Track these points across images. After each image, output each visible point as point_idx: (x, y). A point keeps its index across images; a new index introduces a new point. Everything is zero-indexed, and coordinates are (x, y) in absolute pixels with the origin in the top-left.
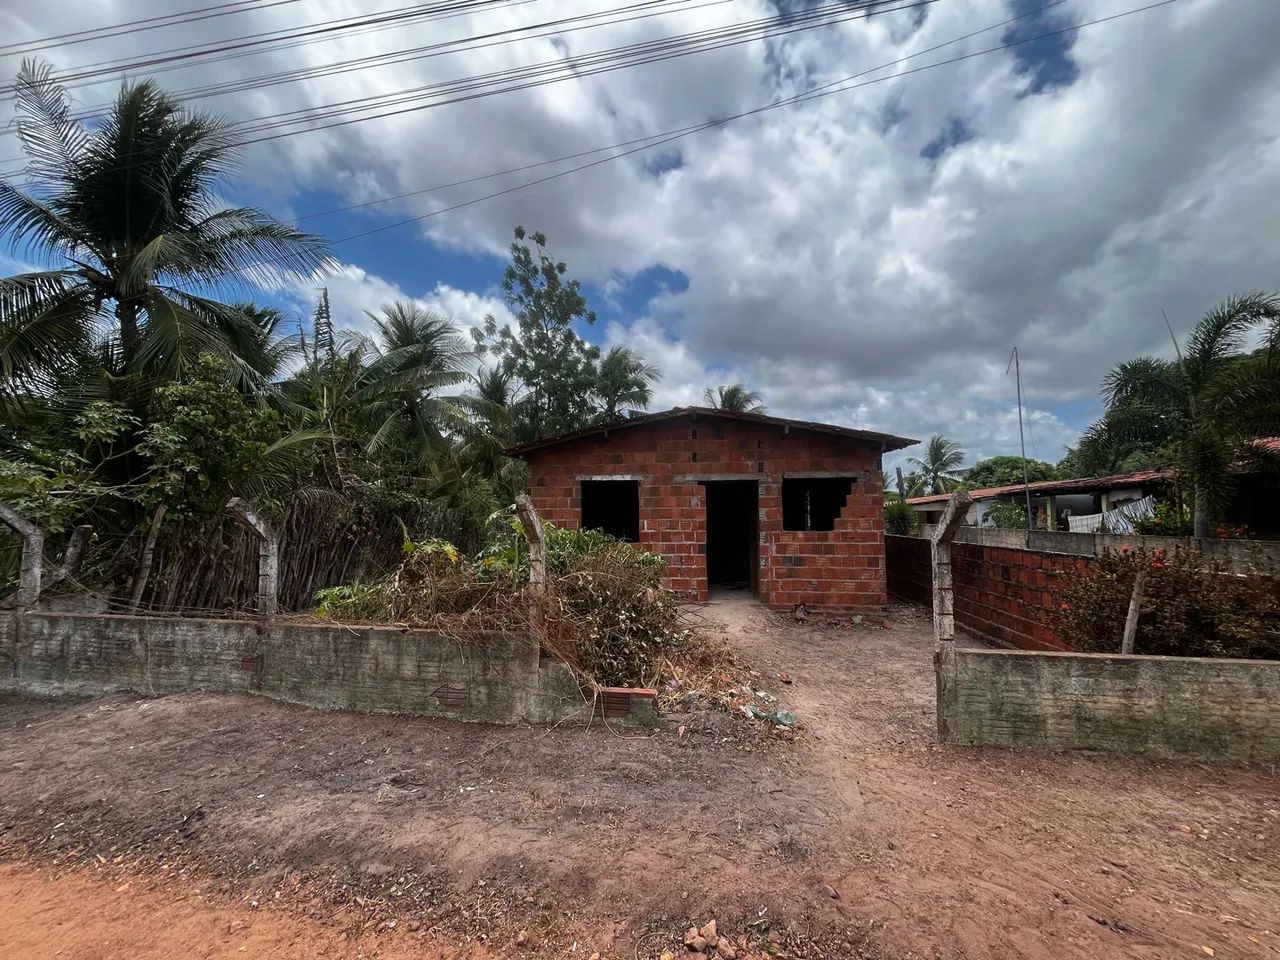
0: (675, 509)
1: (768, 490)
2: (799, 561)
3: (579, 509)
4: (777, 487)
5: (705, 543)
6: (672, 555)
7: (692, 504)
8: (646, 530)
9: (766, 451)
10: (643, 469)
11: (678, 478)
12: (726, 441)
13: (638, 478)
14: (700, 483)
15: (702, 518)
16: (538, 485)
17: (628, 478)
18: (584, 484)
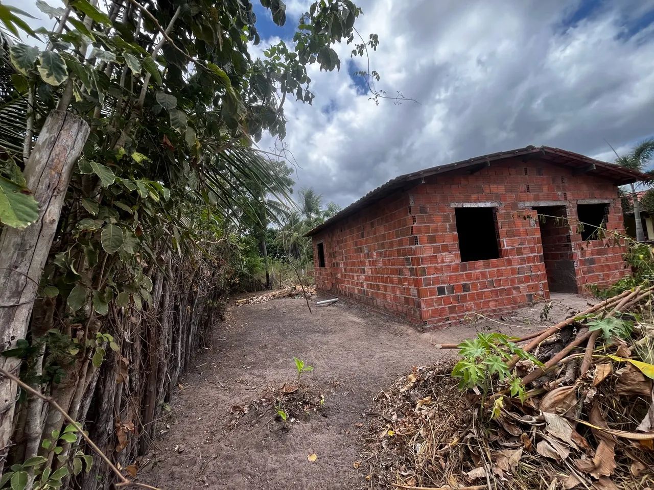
0: (522, 229)
1: (571, 211)
2: (592, 261)
3: (456, 233)
4: (575, 210)
5: (542, 254)
6: (524, 265)
7: (531, 224)
8: (506, 248)
9: (566, 185)
10: (498, 198)
11: (521, 205)
12: (545, 177)
13: (495, 205)
14: (534, 208)
15: (538, 235)
16: (421, 213)
17: (488, 205)
18: (457, 210)
